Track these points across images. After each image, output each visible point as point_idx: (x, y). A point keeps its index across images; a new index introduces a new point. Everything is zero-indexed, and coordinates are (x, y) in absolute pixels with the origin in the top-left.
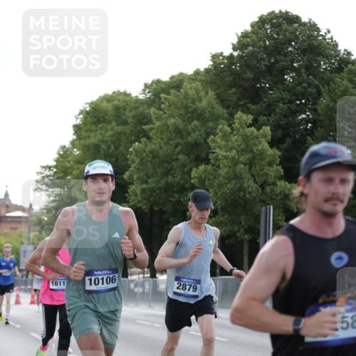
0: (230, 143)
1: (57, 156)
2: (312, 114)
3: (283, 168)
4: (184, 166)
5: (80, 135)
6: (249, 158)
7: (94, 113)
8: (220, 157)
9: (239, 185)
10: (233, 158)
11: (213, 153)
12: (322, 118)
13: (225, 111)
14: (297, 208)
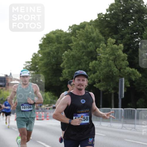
0: (106, 51)
1: (32, 57)
2: (140, 39)
3: (128, 62)
4: (86, 61)
5: (42, 48)
6: (114, 58)
7: (48, 39)
8: (102, 57)
9: (110, 69)
10: (107, 58)
11: (99, 55)
13: (103, 38)
14: (135, 79)
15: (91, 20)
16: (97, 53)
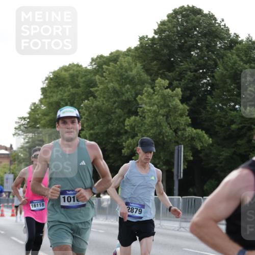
0: (153, 100)
1: (30, 110)
2: (211, 79)
3: (190, 118)
4: (120, 117)
5: (46, 95)
6: (166, 112)
7: (56, 79)
8: (146, 110)
9: (159, 131)
10: (155, 111)
11: (141, 107)
12: (218, 82)
13: (149, 78)
14: (201, 147)
15: (128, 48)
16: (138, 104)
